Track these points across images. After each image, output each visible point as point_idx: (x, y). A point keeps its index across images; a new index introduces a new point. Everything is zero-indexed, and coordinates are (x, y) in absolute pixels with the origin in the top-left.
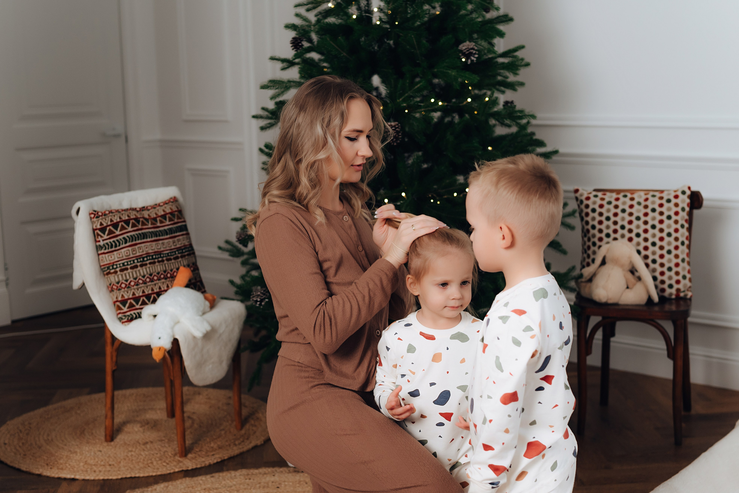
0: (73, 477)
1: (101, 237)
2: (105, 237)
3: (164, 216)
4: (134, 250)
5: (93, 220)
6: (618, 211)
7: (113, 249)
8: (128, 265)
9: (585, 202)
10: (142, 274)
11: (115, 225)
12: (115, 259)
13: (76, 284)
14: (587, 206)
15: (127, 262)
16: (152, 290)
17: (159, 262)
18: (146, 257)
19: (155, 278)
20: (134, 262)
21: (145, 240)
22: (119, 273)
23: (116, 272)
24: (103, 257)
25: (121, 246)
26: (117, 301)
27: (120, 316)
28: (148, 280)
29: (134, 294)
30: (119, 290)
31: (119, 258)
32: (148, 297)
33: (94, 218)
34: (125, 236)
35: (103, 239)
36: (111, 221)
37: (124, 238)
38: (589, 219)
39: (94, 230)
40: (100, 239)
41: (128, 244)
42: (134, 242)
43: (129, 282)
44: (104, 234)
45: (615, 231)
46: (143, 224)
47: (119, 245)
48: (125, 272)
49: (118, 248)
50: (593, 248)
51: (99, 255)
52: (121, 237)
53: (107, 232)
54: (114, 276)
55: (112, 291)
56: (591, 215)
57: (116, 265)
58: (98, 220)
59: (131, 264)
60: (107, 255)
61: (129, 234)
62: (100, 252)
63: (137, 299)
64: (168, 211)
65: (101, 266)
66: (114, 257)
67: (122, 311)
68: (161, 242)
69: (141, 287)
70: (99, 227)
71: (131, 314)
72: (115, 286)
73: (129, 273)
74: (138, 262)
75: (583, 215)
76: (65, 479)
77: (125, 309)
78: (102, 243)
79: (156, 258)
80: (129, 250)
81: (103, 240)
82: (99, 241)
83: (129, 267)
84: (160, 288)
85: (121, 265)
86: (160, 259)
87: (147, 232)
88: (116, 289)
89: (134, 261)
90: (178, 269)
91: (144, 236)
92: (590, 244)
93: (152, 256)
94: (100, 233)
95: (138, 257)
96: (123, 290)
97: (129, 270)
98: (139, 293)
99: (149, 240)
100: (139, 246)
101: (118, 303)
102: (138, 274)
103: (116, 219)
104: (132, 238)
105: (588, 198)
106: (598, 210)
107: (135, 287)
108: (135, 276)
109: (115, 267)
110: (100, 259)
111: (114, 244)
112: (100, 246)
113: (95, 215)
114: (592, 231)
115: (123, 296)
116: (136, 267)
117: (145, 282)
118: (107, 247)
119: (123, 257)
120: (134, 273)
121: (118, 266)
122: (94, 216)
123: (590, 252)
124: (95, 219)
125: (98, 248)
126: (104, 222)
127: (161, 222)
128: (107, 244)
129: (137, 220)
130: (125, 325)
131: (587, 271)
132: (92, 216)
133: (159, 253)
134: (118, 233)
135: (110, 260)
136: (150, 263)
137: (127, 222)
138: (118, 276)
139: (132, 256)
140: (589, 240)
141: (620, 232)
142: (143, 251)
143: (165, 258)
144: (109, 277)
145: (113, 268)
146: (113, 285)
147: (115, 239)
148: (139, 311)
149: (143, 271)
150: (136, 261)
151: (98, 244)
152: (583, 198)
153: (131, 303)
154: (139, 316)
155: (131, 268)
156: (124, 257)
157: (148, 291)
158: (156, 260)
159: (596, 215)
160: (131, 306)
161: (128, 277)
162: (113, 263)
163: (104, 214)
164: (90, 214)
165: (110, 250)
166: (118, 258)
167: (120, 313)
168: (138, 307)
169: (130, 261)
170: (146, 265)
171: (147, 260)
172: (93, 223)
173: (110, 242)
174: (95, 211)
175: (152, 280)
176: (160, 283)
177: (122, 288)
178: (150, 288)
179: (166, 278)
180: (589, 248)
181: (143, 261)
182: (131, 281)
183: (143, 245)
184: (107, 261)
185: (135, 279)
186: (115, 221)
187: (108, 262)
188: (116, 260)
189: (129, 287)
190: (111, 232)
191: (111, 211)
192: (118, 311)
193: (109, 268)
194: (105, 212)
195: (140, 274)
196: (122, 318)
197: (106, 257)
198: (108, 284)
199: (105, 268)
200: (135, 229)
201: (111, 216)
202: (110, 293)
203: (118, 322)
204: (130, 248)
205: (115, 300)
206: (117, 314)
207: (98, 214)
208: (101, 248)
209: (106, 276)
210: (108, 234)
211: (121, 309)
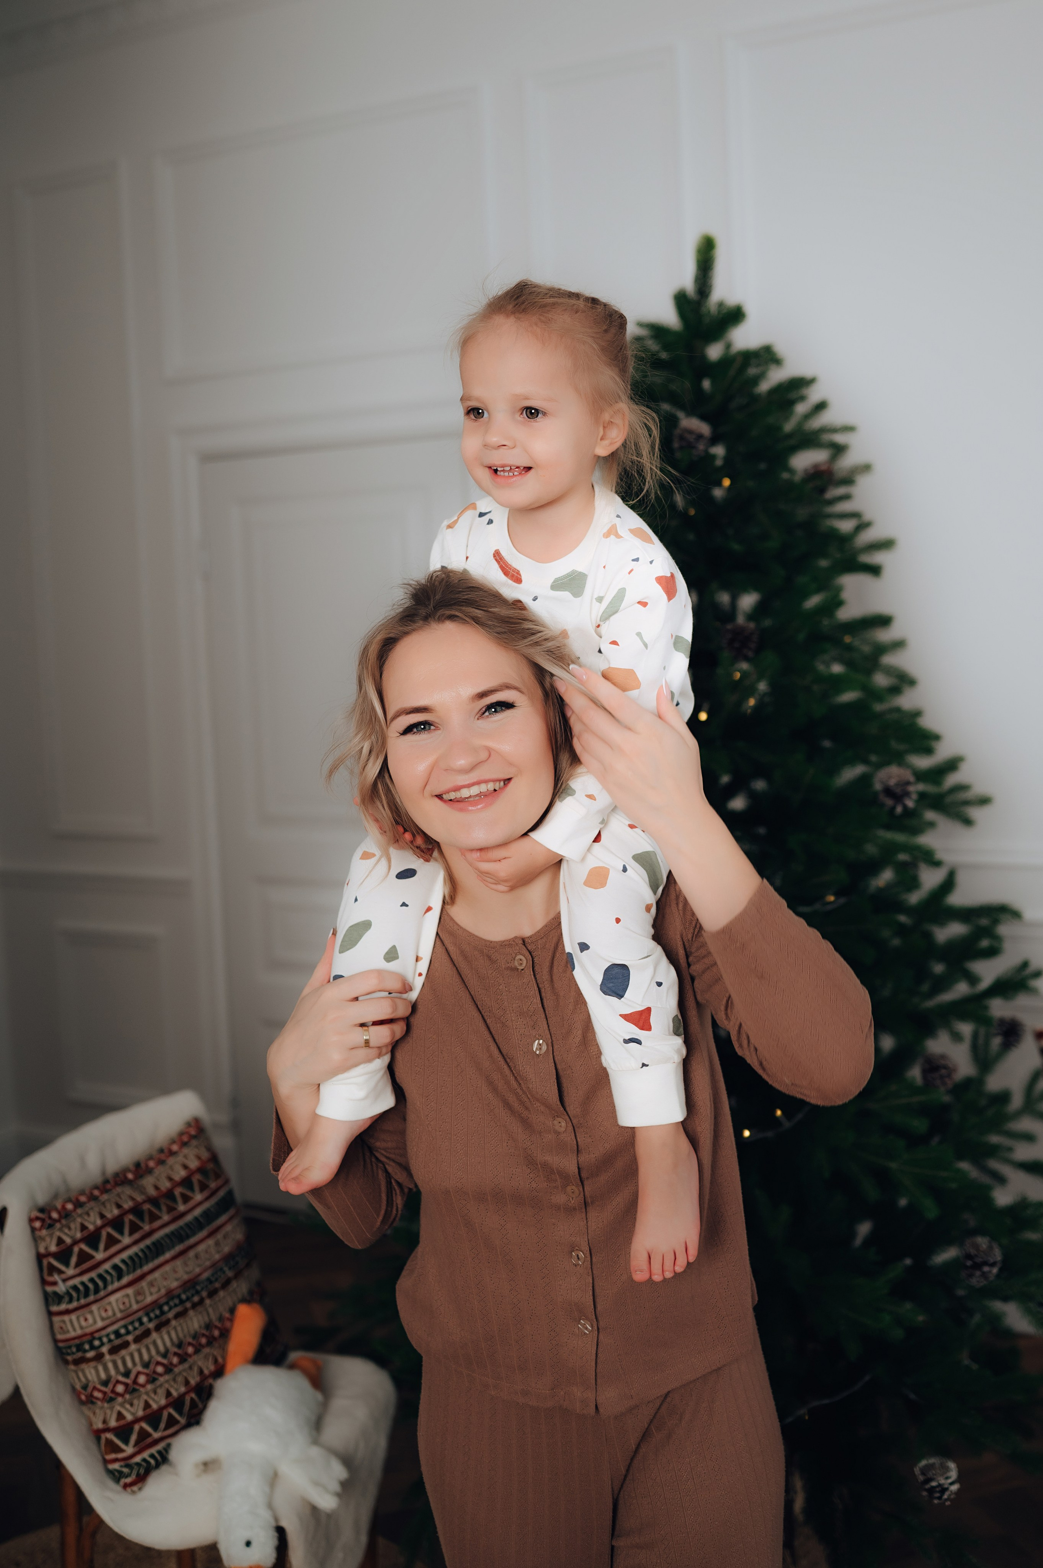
1: (60, 1272)
2: (70, 1272)
3: (187, 1182)
4: (138, 1293)
5: (38, 1233)
7: (92, 1298)
8: (128, 1333)
10: (162, 1349)
11: (92, 1239)
12: (95, 1322)
15: (125, 1327)
16: (187, 1383)
17: (194, 1306)
18: (167, 1303)
19: (190, 1350)
20: (141, 1323)
21: (161, 1259)
22: (107, 1357)
23: (99, 1357)
24: (64, 1322)
25: (110, 1288)
26: (106, 1429)
28: (175, 1360)
29: (147, 1405)
30: (111, 1400)
31: (108, 1318)
32: (177, 1404)
33: (40, 1229)
34: (116, 1260)
35: (64, 1276)
36: (83, 1228)
37: (115, 1266)
39: (40, 1258)
40: (56, 1277)
41: (125, 1280)
42: (139, 1272)
43: (132, 1376)
44: (67, 1264)
46: (154, 1218)
47: (105, 1287)
48: (123, 1352)
49: (102, 1293)
51: (50, 1314)
52: (107, 1266)
53: (74, 1260)
54: (96, 1369)
55: (90, 1401)
57: (100, 1339)
58: (51, 1236)
59: (135, 1329)
60: (73, 1317)
61: (125, 1255)
62: (55, 1308)
63: (153, 1418)
64: (194, 1164)
65: (55, 1341)
66: (95, 1317)
67: (120, 1456)
68: (191, 1254)
69: (161, 1386)
70: (53, 1248)
71: (144, 1460)
72: (100, 1391)
73: (131, 1354)
74: (150, 1320)
77: (129, 1450)
78: (61, 1288)
79: (187, 1299)
80: (128, 1296)
81: (64, 1281)
82: (55, 1283)
83: (130, 1338)
84: (201, 1372)
85: (112, 1337)
86: (196, 1299)
87: (162, 1238)
88: (103, 1400)
89: (140, 1319)
90: (232, 1311)
91: (157, 1249)
93: (179, 1295)
94: (55, 1263)
95: (147, 1309)
96: (119, 1399)
98: (158, 1401)
99: (168, 1255)
100: (150, 1278)
101: (110, 1436)
102: (153, 1352)
103: (92, 1221)
104: (134, 1263)
107: (149, 1387)
108: (146, 1357)
109: (96, 1342)
110: (56, 1326)
111: (91, 1286)
112: (55, 1293)
113: (43, 1220)
115: (120, 1416)
116: (147, 1333)
117: (169, 1369)
118: (74, 1294)
119: (114, 1314)
120: (144, 1351)
121: (105, 1340)
122: (41, 1226)
124: (44, 1232)
125: (50, 1299)
126: (66, 1234)
127: (186, 1199)
128: (75, 1288)
129: (136, 1210)
130: (134, 1492)
132: (37, 1224)
133: (191, 1285)
134: (99, 1256)
135: (81, 1328)
136: (177, 1316)
137: (117, 1224)
138: (106, 1369)
139: (135, 1307)
142: (159, 1290)
143: (204, 1293)
144: (83, 1371)
145: (92, 1347)
146: (95, 1388)
147: (93, 1274)
148: (160, 1446)
149: (162, 1340)
150: (145, 1319)
151: (49, 1289)
153: (141, 1430)
155: (137, 1340)
156: (119, 1315)
157: (178, 1390)
158: (188, 1305)
160: (142, 1437)
161: (130, 1364)
162: (92, 1334)
163: (65, 1216)
164: (31, 1220)
165: (83, 1301)
166: (103, 1319)
167: (115, 1460)
168: (156, 1435)
169: (132, 1323)
170: (168, 1322)
171: (170, 1309)
172: (36, 1239)
173: (83, 1283)
174: (42, 1210)
175: (183, 1359)
176: (199, 1360)
177: (118, 1394)
178: (180, 1379)
179: (211, 1341)
181: (163, 1313)
182: (138, 1375)
183: (157, 1275)
184: (74, 1330)
185: (146, 1365)
186: (91, 1227)
187: (79, 1332)
188: (100, 1324)
189: (134, 1390)
190: (84, 1257)
191: (77, 1200)
192: (107, 1453)
193: (79, 1348)
194: (64, 1207)
195: (158, 1352)
196: (120, 1472)
197: (71, 1321)
198: (78, 1387)
199: (70, 1347)
200: (137, 1236)
201: (80, 1216)
202: (85, 1409)
203: (111, 1484)
204: (130, 1291)
205: (100, 1426)
206: (106, 1462)
207: (50, 1218)
208: (58, 1298)
209: (72, 1367)
210: (75, 1268)
211: (116, 1449)
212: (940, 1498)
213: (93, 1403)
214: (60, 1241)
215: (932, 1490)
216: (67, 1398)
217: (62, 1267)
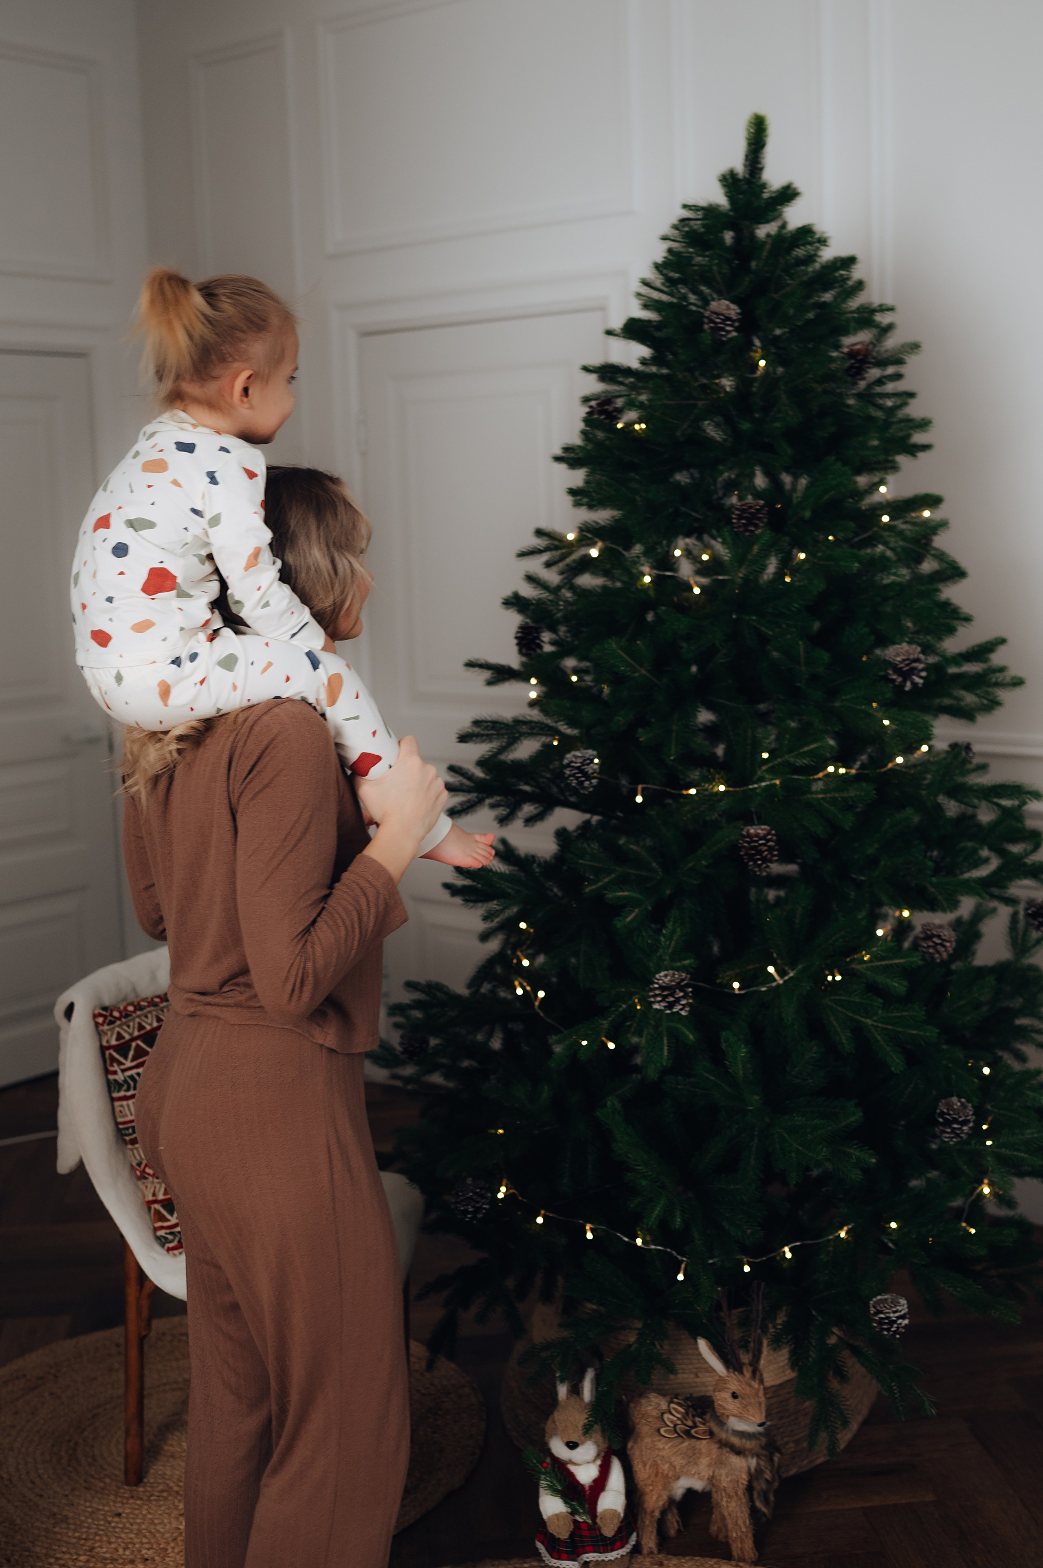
1: (120, 1063)
2: (129, 1064)
5: (101, 1028)
13: (65, 1164)
24: (123, 1107)
26: (155, 1201)
27: (161, 1233)
33: (102, 1024)
35: (123, 1067)
36: (141, 1027)
39: (103, 1049)
40: (116, 1067)
44: (126, 1058)
51: (113, 1100)
53: (131, 1053)
55: (143, 1177)
58: (112, 1030)
62: (115, 1095)
65: (117, 1124)
67: (166, 1224)
70: (114, 1042)
78: (120, 1077)
81: (123, 1071)
82: (115, 1073)
88: (153, 1176)
94: (115, 1055)
101: (158, 1206)
103: (150, 1022)
110: (117, 1109)
112: (115, 1081)
113: (105, 1017)
118: (131, 1083)
122: (104, 1022)
124: (106, 1027)
125: (111, 1086)
126: (125, 1031)
128: (132, 1077)
130: (175, 1255)
132: (101, 1020)
151: (111, 1077)
163: (125, 1014)
164: (95, 1016)
167: (162, 1228)
172: (100, 1034)
174: (105, 1009)
186: (148, 1028)
190: (140, 1052)
191: (139, 1003)
192: (155, 1222)
194: (125, 1008)
196: (166, 1238)
197: (128, 1106)
198: (134, 1164)
199: (127, 1129)
201: (139, 1017)
202: (140, 1183)
203: (157, 1247)
205: (151, 1198)
206: (156, 1229)
207: (111, 1015)
208: (119, 1086)
209: (130, 1146)
210: (132, 1061)
211: (163, 1219)
212: (888, 1330)
213: (146, 1178)
214: (120, 1037)
215: (881, 1322)
216: (126, 1173)
217: (122, 1060)
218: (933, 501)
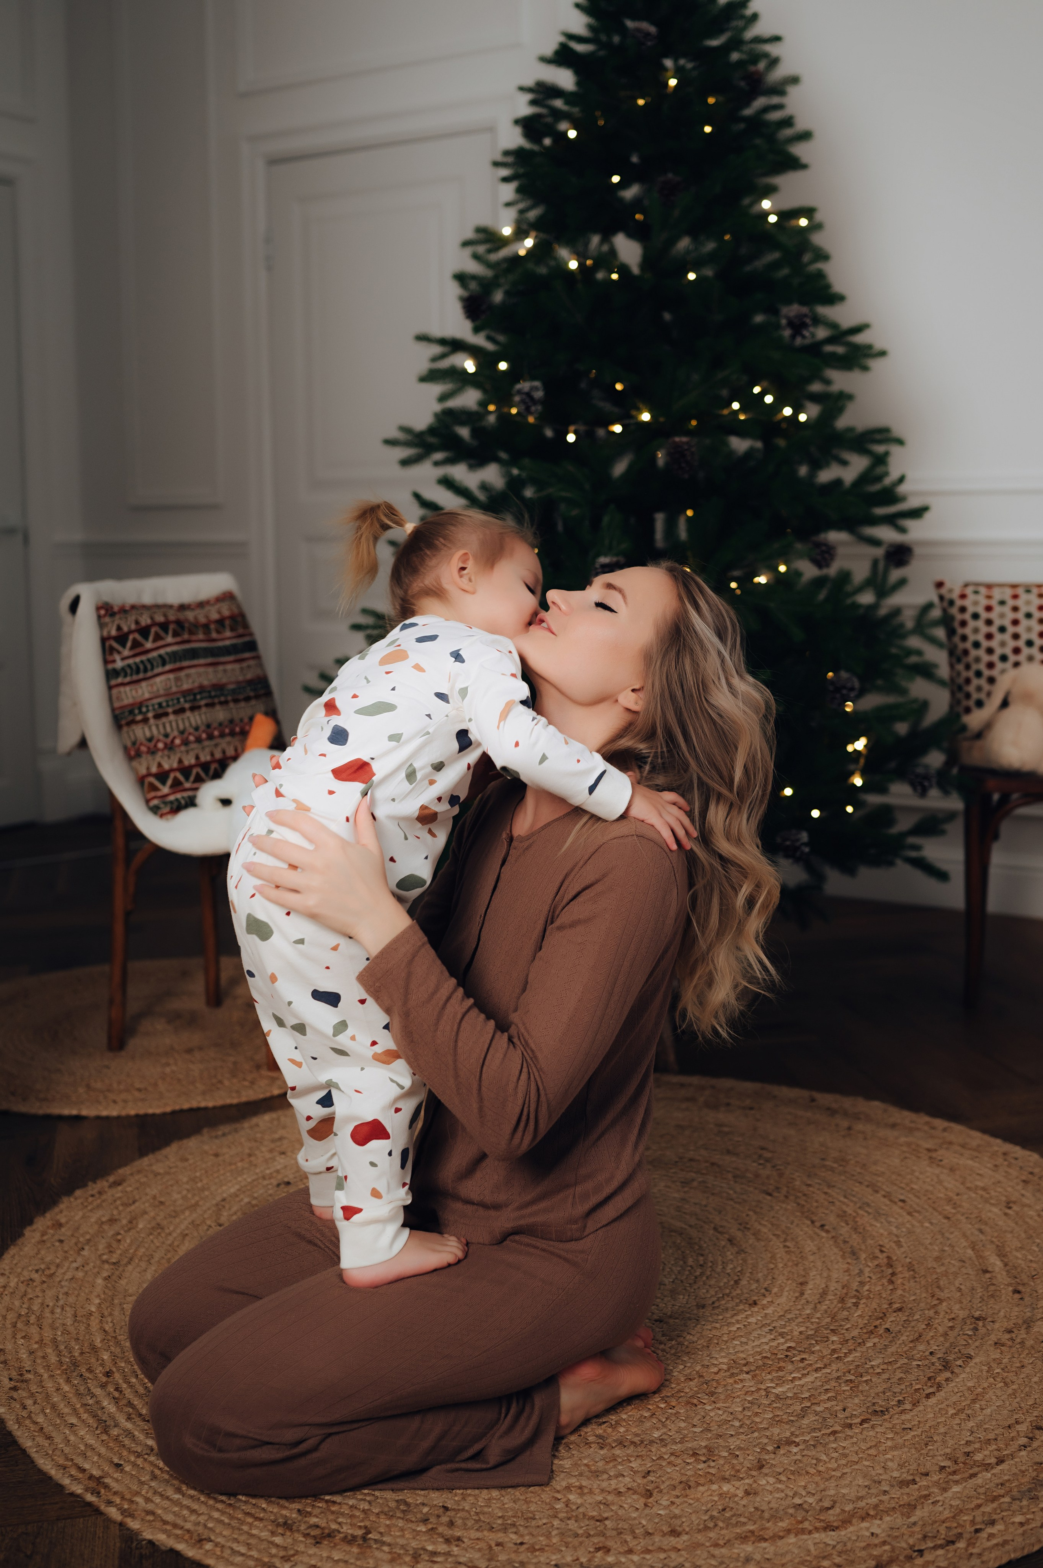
0: (74, 1112)
1: (119, 652)
2: (126, 653)
3: (220, 622)
4: (177, 679)
5: (102, 620)
6: (1020, 615)
7: (141, 676)
8: (169, 706)
9: (959, 603)
10: (194, 724)
11: (144, 632)
12: (143, 694)
13: (66, 739)
14: (963, 609)
15: (167, 702)
16: (212, 754)
17: (221, 703)
18: (200, 694)
19: (216, 733)
20: (179, 702)
21: (195, 662)
22: (152, 721)
23: (145, 720)
24: (119, 692)
25: (156, 671)
26: (149, 774)
28: (204, 736)
29: (180, 761)
30: (153, 753)
31: (153, 693)
32: (205, 766)
33: (104, 616)
34: (162, 651)
35: (121, 656)
36: (137, 622)
37: (160, 656)
38: (968, 631)
39: (103, 640)
40: (115, 656)
41: (168, 667)
42: (178, 665)
43: (171, 737)
44: (124, 646)
45: (1017, 651)
46: (191, 632)
47: (152, 669)
48: (164, 720)
49: (149, 674)
50: (975, 682)
51: (110, 688)
52: (154, 654)
53: (129, 644)
54: (143, 728)
55: (138, 755)
56: (972, 624)
57: (147, 706)
58: (113, 622)
59: (174, 705)
60: (128, 688)
61: (168, 650)
62: (113, 682)
63: (186, 771)
64: (225, 613)
65: (113, 708)
66: (143, 691)
67: (159, 794)
68: (221, 668)
69: (192, 749)
70: (114, 632)
71: (176, 799)
72: (145, 745)
73: (170, 722)
74: (186, 701)
75: (956, 624)
76: (60, 1118)
77: (165, 790)
78: (119, 664)
79: (215, 696)
80: (169, 679)
81: (122, 660)
82: (114, 661)
83: (170, 710)
84: (224, 752)
85: (156, 707)
86: (222, 699)
87: (198, 648)
88: (147, 754)
89: (178, 699)
90: (251, 719)
91: (193, 654)
92: (971, 674)
93: (209, 692)
94: (115, 645)
95: (185, 693)
96: (160, 754)
97: (172, 717)
98: (189, 760)
99: (202, 661)
100: (187, 671)
101: (152, 780)
102: (187, 724)
103: (145, 620)
104: (175, 657)
105: (963, 596)
106: (984, 615)
107: (183, 748)
108: (181, 727)
109: (144, 709)
110: (115, 697)
111: (141, 667)
112: (114, 670)
113: (106, 610)
114: (974, 653)
115: (160, 765)
116: (183, 710)
117: (199, 740)
118: (129, 671)
119: (158, 691)
120: (180, 723)
121: (151, 708)
122: (106, 614)
123: (971, 688)
124: (107, 619)
125: (110, 674)
126: (124, 624)
127: (218, 632)
128: (129, 666)
129: (179, 624)
130: (170, 820)
131: (975, 719)
132: (102, 612)
133: (219, 688)
134: (149, 645)
135: (133, 698)
136: (207, 705)
137: (164, 626)
138: (150, 728)
139: (174, 689)
140: (968, 667)
141: (1026, 651)
142: (194, 683)
143: (229, 698)
144: (133, 731)
145: (140, 712)
146: (141, 745)
147: (144, 658)
148: (190, 793)
149: (195, 718)
150: (182, 700)
151: (110, 666)
152: (955, 595)
153: (175, 779)
154: (191, 803)
155: (176, 712)
156: (162, 692)
157: (205, 757)
158: (216, 700)
159: (980, 624)
160: (176, 784)
161: (168, 729)
162: (141, 702)
163: (124, 611)
164: (98, 609)
165: (135, 677)
166: (149, 693)
167: (154, 798)
168: (188, 785)
169: (172, 700)
170: (199, 707)
171: (202, 699)
172: (101, 625)
173: (135, 663)
174: (106, 604)
175: (210, 737)
176: (224, 743)
177: (158, 750)
178: (207, 750)
179: (232, 734)
180: (968, 681)
181: (195, 700)
182: (174, 738)
183: (193, 671)
184: (127, 698)
185: (182, 733)
186: (143, 624)
187: (131, 701)
188: (147, 696)
189: (172, 748)
190: (136, 644)
192: (149, 792)
193: (131, 712)
194: (123, 607)
195: (191, 725)
196: (158, 807)
197: (125, 692)
198: (129, 744)
199: (124, 713)
200: (178, 639)
201: (135, 615)
202: (133, 761)
203: (152, 813)
204: (171, 676)
205: (144, 773)
206: (147, 801)
207: (111, 610)
208: (116, 674)
209: (125, 729)
210: (132, 648)
211: (156, 789)
216: (121, 756)
217: (120, 649)
218: (808, 212)
